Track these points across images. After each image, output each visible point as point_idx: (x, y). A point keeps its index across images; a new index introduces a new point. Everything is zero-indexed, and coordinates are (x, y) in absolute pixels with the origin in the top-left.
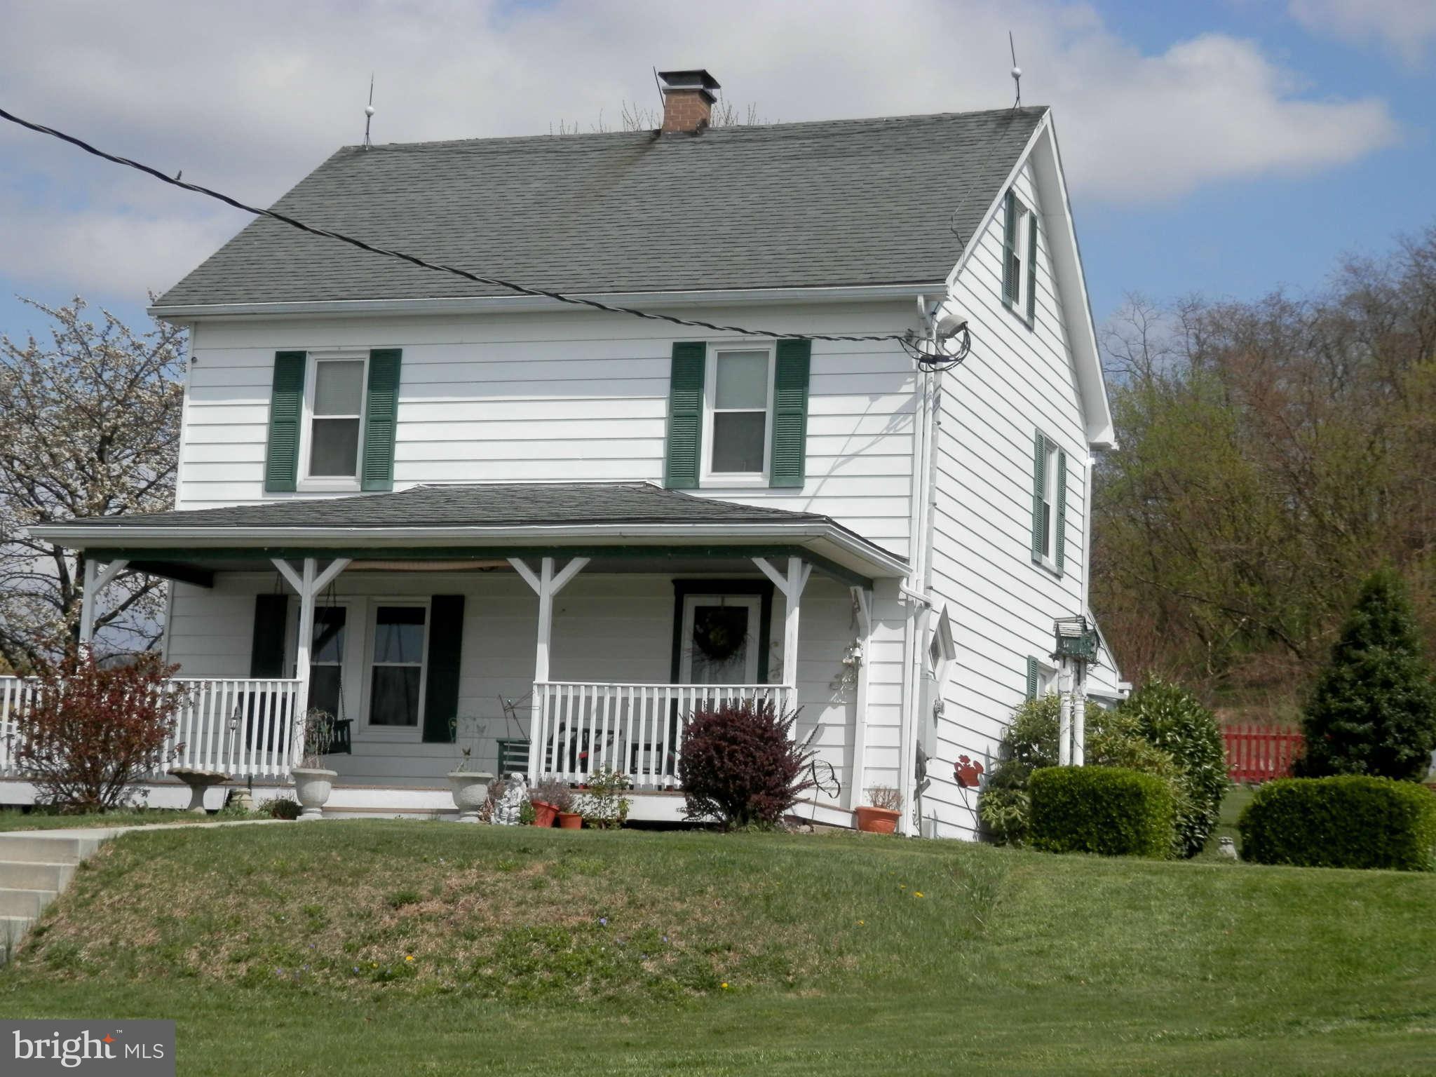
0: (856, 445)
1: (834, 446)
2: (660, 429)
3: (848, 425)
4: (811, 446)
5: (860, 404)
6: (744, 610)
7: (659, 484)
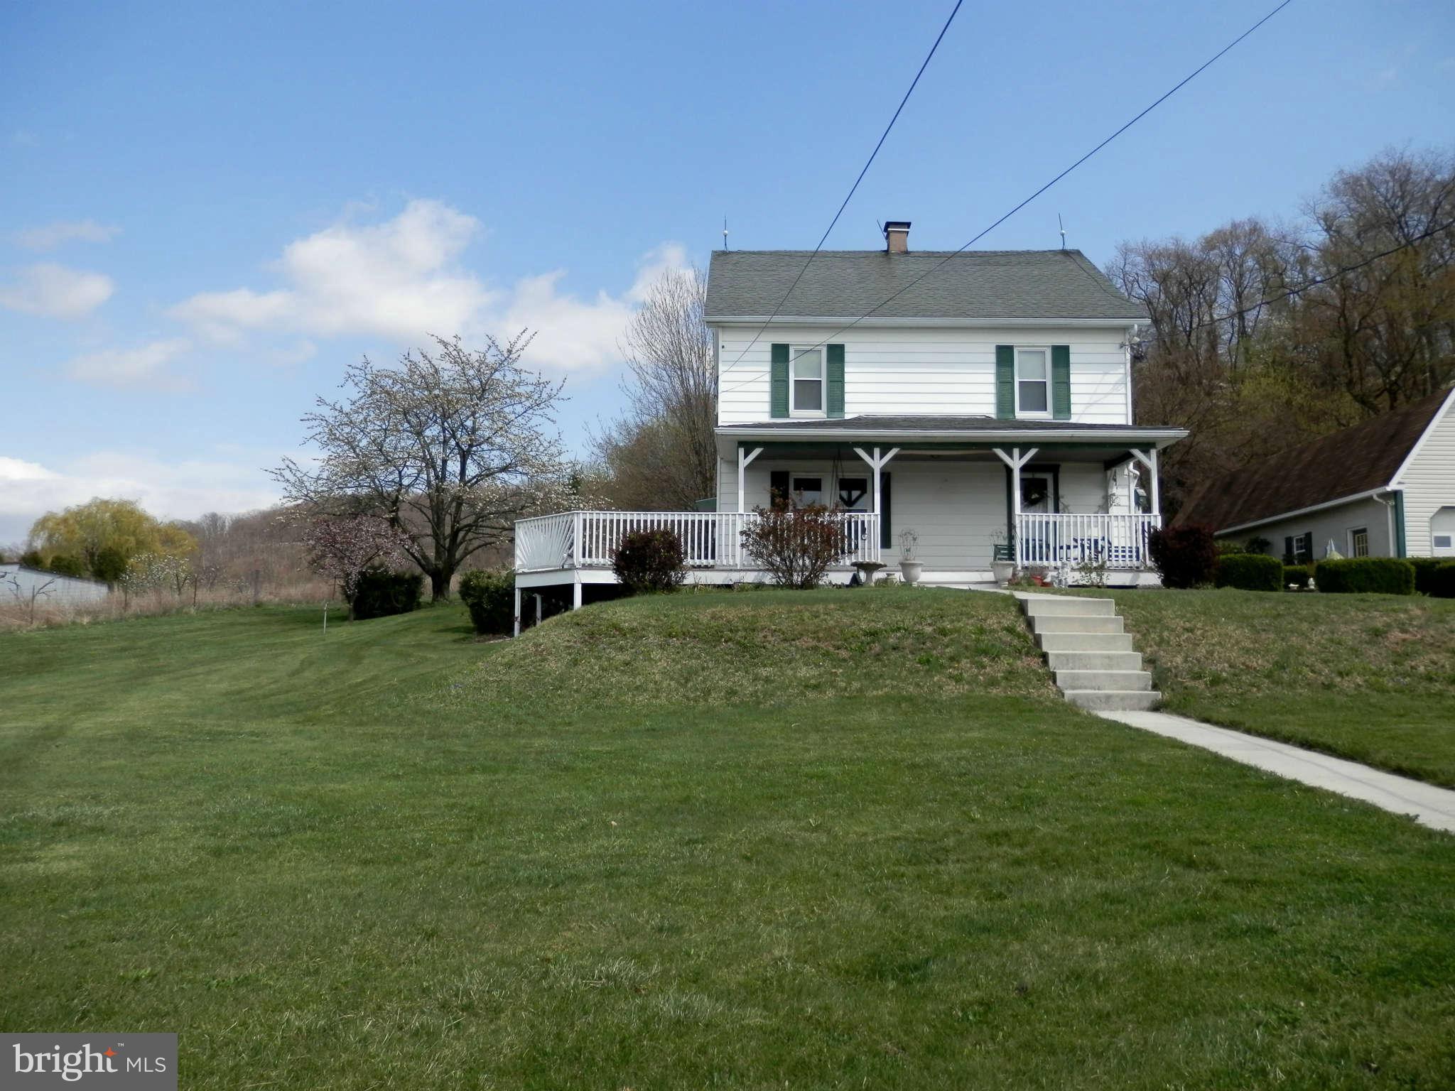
0: (1095, 398)
1: (1086, 399)
2: (992, 389)
3: (1091, 389)
4: (1073, 399)
5: (1098, 378)
6: (1045, 481)
7: (994, 416)
